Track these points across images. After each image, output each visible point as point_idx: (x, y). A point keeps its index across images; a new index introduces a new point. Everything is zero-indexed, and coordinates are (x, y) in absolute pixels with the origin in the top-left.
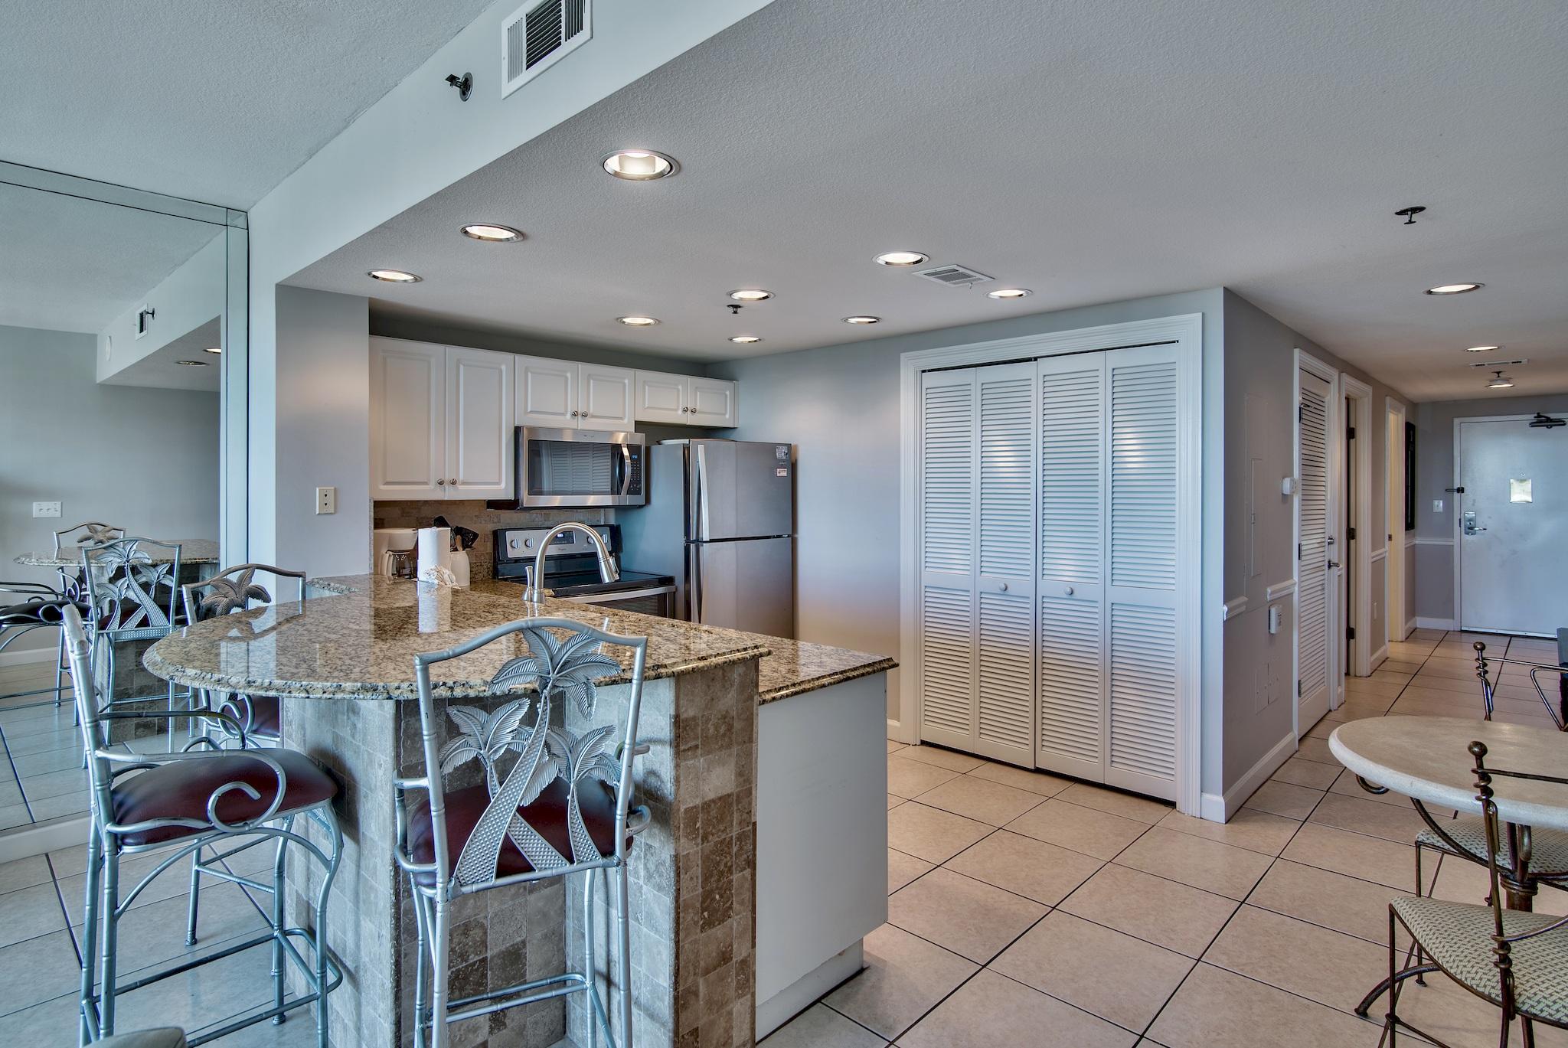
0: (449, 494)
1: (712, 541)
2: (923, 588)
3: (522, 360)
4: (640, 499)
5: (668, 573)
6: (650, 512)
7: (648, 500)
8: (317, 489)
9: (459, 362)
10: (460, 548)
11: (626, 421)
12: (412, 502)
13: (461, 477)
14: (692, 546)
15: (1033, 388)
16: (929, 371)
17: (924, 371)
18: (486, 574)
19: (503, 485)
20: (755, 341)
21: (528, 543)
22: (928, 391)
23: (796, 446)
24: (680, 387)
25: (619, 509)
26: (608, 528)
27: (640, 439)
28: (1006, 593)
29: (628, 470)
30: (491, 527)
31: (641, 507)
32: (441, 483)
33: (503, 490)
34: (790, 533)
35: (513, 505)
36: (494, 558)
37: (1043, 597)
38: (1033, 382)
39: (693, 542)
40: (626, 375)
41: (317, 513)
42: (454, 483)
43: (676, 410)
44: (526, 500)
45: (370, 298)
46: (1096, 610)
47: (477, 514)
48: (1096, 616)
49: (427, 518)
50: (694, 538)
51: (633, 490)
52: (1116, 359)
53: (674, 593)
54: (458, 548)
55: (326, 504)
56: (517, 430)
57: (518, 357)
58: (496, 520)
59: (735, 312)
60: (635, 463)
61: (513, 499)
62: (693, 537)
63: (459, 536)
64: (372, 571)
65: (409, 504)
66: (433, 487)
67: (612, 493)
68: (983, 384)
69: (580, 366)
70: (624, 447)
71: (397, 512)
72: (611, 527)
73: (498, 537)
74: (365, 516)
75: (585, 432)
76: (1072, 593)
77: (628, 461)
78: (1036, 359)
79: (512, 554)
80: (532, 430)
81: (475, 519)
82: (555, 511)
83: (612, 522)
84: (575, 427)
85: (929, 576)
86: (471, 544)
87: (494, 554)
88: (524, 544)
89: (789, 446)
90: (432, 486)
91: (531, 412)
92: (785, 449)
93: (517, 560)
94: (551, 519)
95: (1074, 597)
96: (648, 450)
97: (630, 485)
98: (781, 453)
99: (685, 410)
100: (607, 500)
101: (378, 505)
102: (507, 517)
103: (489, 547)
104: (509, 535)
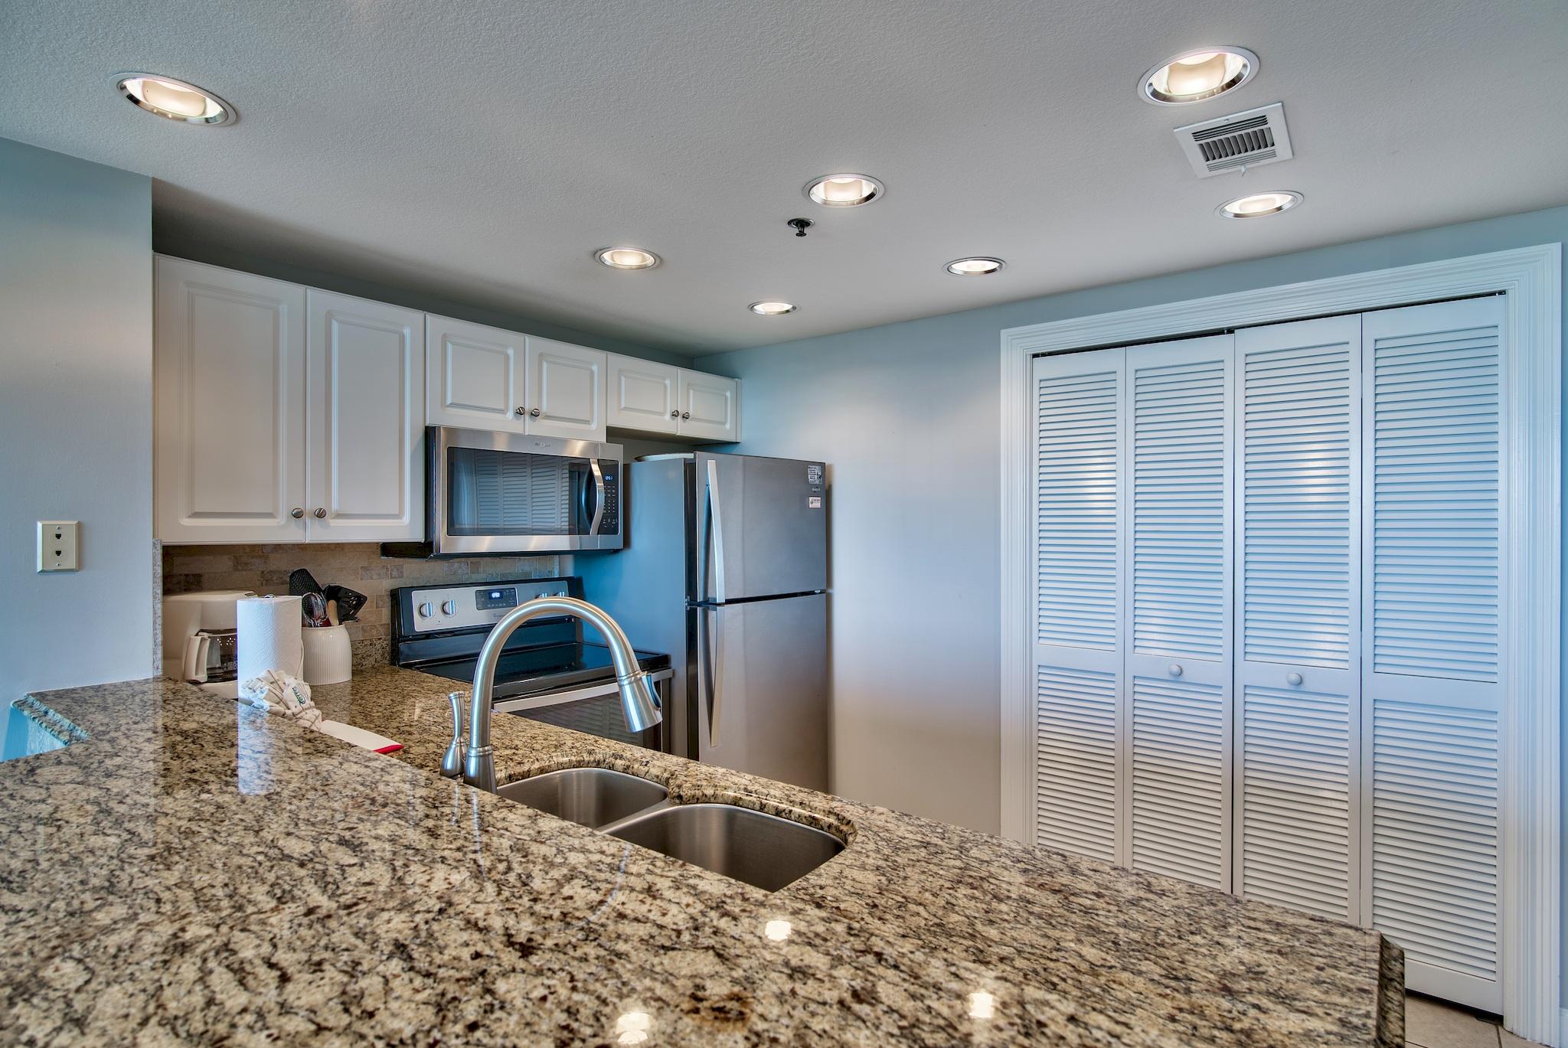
0: (314, 533)
1: (729, 602)
2: (1035, 667)
3: (438, 323)
4: (616, 541)
5: (661, 649)
6: (628, 559)
7: (627, 542)
8: (40, 525)
9: (329, 316)
10: (334, 621)
11: (594, 426)
12: (253, 547)
13: (335, 506)
14: (699, 610)
15: (1228, 375)
16: (1044, 355)
17: (1035, 356)
18: (379, 657)
19: (406, 519)
20: (788, 311)
21: (446, 608)
22: (1043, 384)
23: (830, 466)
24: (668, 382)
25: (579, 555)
26: (566, 582)
27: (616, 453)
28: (1180, 679)
29: (600, 498)
30: (388, 584)
31: (616, 551)
32: (298, 515)
33: (407, 528)
34: (824, 587)
35: (423, 550)
36: (393, 633)
37: (1245, 686)
38: (1228, 366)
39: (699, 605)
40: (595, 359)
41: (39, 568)
42: (321, 514)
43: (662, 414)
44: (445, 542)
45: (154, 180)
46: (1345, 709)
47: (365, 564)
48: (1346, 718)
49: (280, 572)
50: (701, 600)
51: (607, 529)
52: (1379, 325)
53: (670, 679)
54: (332, 621)
55: (58, 553)
56: (430, 433)
57: (431, 318)
58: (395, 573)
59: (801, 234)
60: (610, 485)
61: (423, 541)
62: (700, 598)
63: (332, 603)
64: (160, 673)
65: (247, 550)
66: (283, 523)
67: (571, 532)
68: (1136, 371)
69: (527, 339)
70: (594, 463)
71: (225, 563)
72: (569, 579)
73: (399, 600)
74: (147, 571)
75: (536, 440)
76: (1301, 682)
77: (600, 484)
78: (1231, 331)
79: (421, 625)
80: (452, 432)
81: (360, 571)
82: (488, 559)
83: (570, 572)
84: (520, 431)
85: (1046, 651)
86: (355, 614)
87: (393, 624)
88: (440, 610)
89: (822, 465)
90: (282, 519)
91: (453, 405)
92: (817, 470)
93: (428, 635)
94: (481, 570)
95: (1302, 688)
96: (627, 468)
97: (602, 520)
98: (813, 477)
99: (675, 414)
100: (562, 542)
101: (170, 553)
102: (412, 569)
103: (385, 613)
104: (417, 597)
